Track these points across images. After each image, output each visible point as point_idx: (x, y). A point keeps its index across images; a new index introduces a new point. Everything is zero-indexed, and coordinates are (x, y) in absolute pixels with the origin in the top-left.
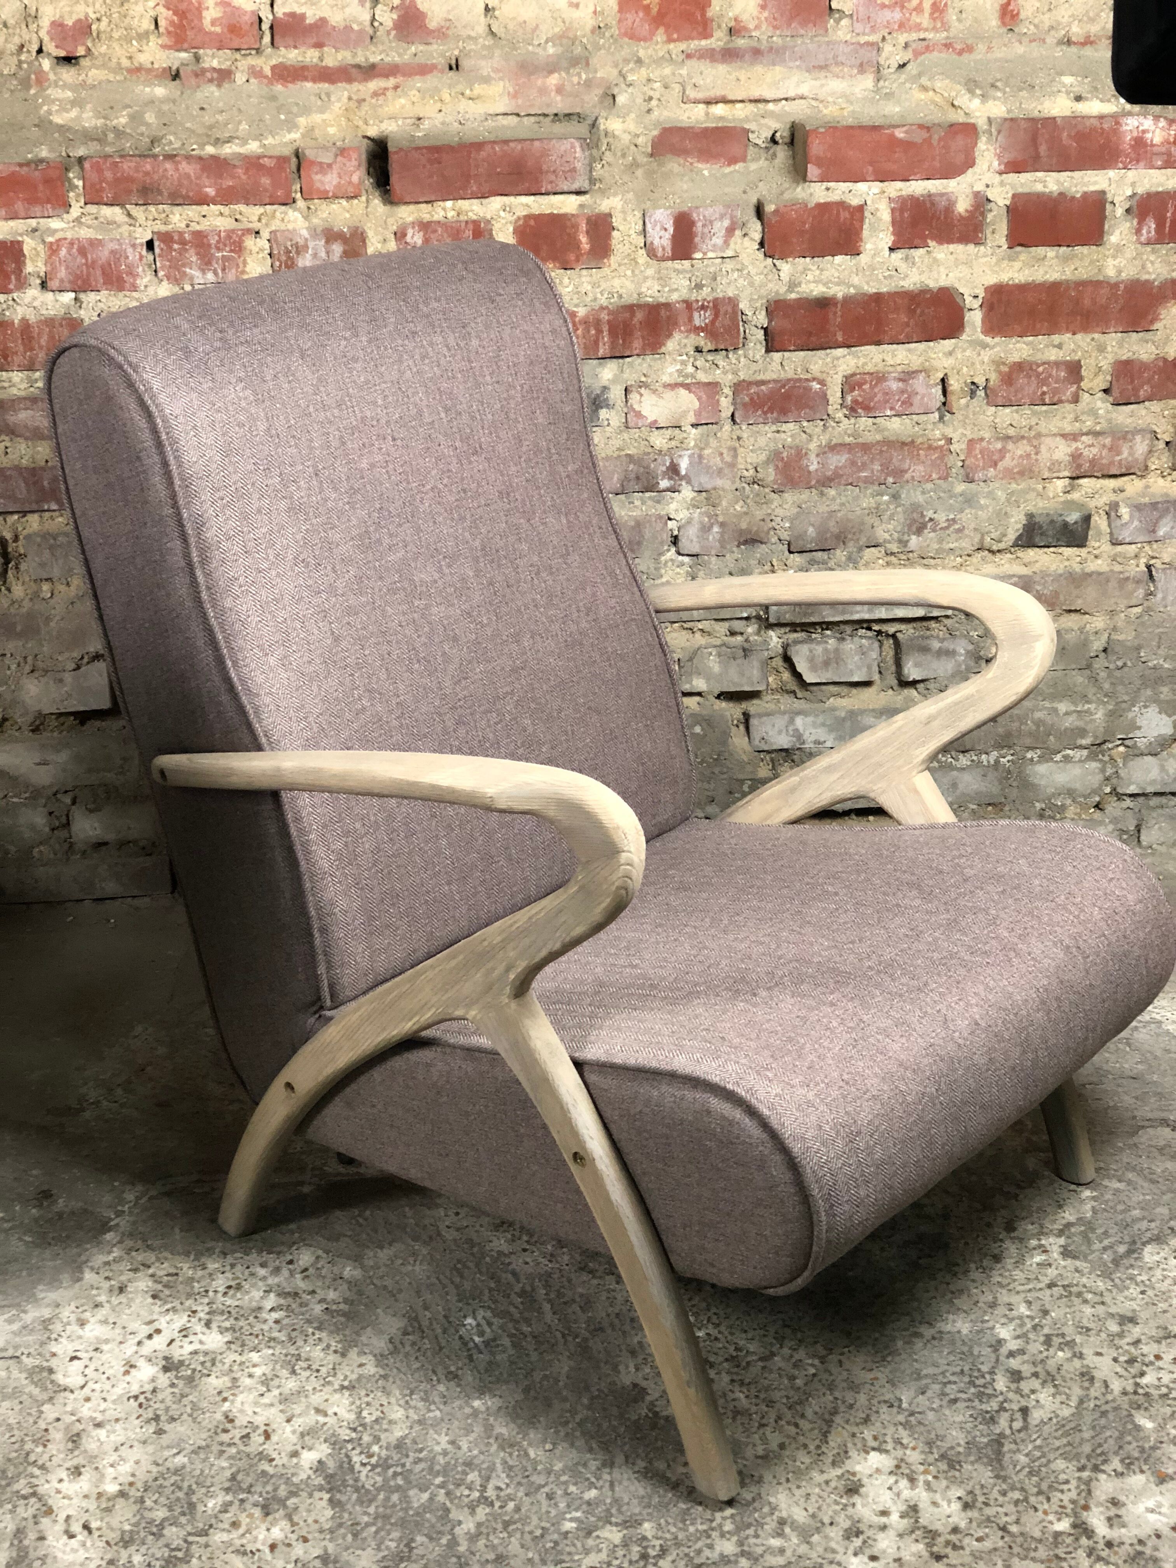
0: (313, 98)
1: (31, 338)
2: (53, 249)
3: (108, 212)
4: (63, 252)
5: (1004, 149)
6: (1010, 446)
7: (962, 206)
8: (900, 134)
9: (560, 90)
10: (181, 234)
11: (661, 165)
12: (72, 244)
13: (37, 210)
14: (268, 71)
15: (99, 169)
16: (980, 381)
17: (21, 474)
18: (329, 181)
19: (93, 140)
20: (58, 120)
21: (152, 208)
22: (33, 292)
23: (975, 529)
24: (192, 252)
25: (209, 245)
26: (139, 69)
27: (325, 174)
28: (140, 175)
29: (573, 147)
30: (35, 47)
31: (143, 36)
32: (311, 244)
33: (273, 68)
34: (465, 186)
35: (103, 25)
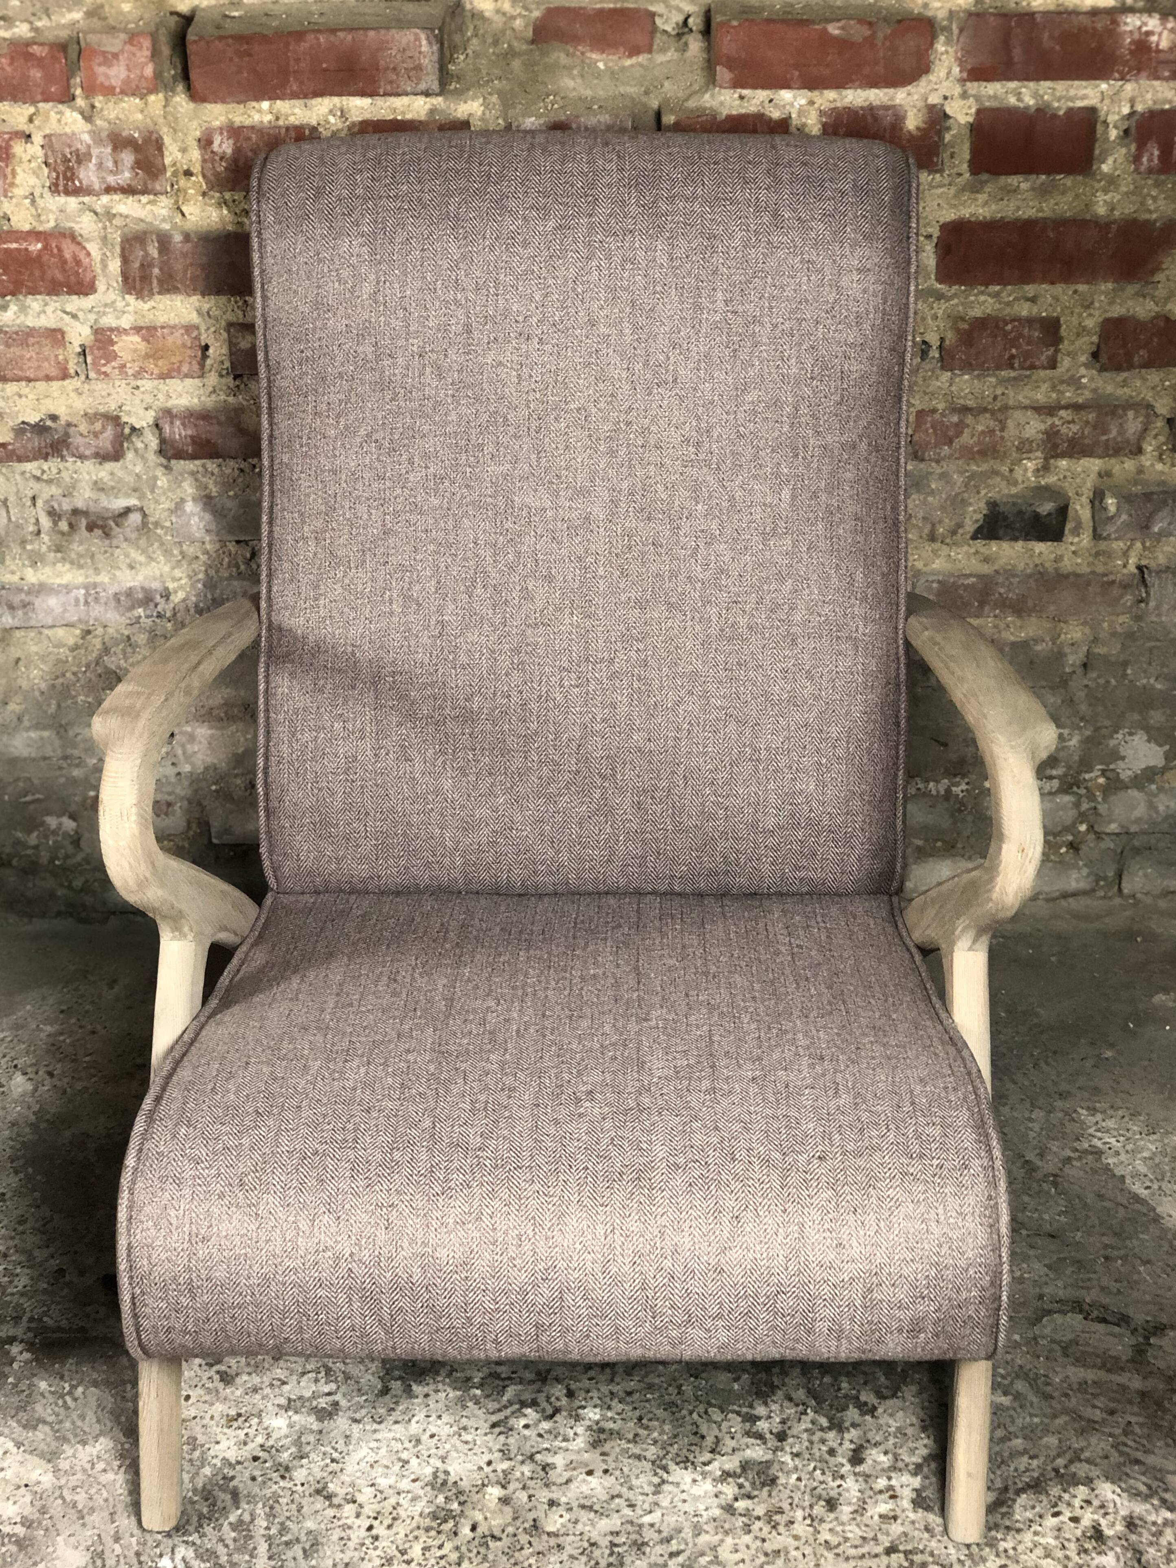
5: (967, 52)
6: (969, 420)
7: (912, 123)
8: (834, 30)
11: (544, 54)
16: (933, 339)
18: (116, 74)
23: (924, 518)
27: (110, 66)
29: (417, 38)
32: (95, 152)
34: (284, 84)
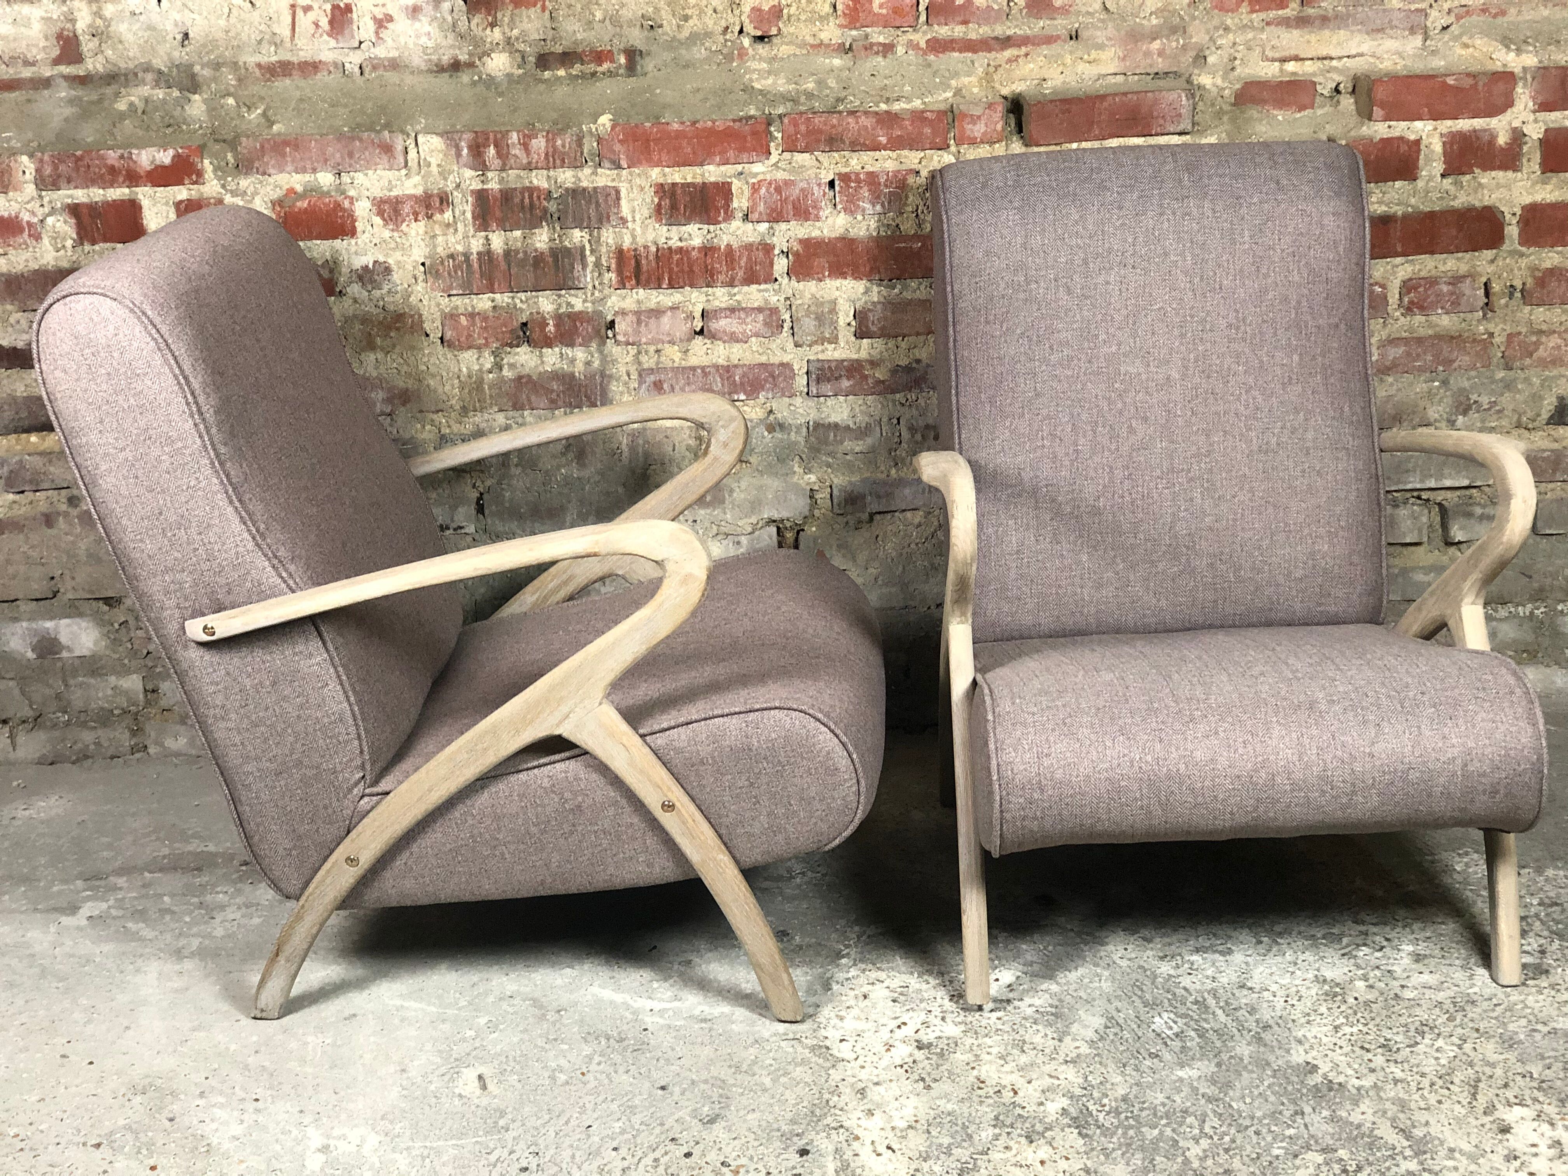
0: (960, 65)
1: (733, 261)
2: (755, 189)
3: (800, 158)
4: (763, 191)
5: (1537, 92)
6: (1544, 339)
7: (1502, 140)
8: (1450, 81)
9: (1161, 53)
10: (857, 174)
11: (1242, 112)
12: (770, 184)
13: (745, 157)
14: (923, 45)
15: (796, 125)
16: (1518, 284)
17: (718, 370)
18: (978, 130)
19: (790, 100)
20: (757, 86)
21: (835, 154)
23: (1514, 410)
24: (866, 188)
25: (880, 184)
26: (820, 45)
27: (975, 124)
28: (828, 128)
29: (1180, 97)
30: (738, 28)
31: (823, 19)
33: (928, 42)
34: (1089, 131)
35: (793, 10)
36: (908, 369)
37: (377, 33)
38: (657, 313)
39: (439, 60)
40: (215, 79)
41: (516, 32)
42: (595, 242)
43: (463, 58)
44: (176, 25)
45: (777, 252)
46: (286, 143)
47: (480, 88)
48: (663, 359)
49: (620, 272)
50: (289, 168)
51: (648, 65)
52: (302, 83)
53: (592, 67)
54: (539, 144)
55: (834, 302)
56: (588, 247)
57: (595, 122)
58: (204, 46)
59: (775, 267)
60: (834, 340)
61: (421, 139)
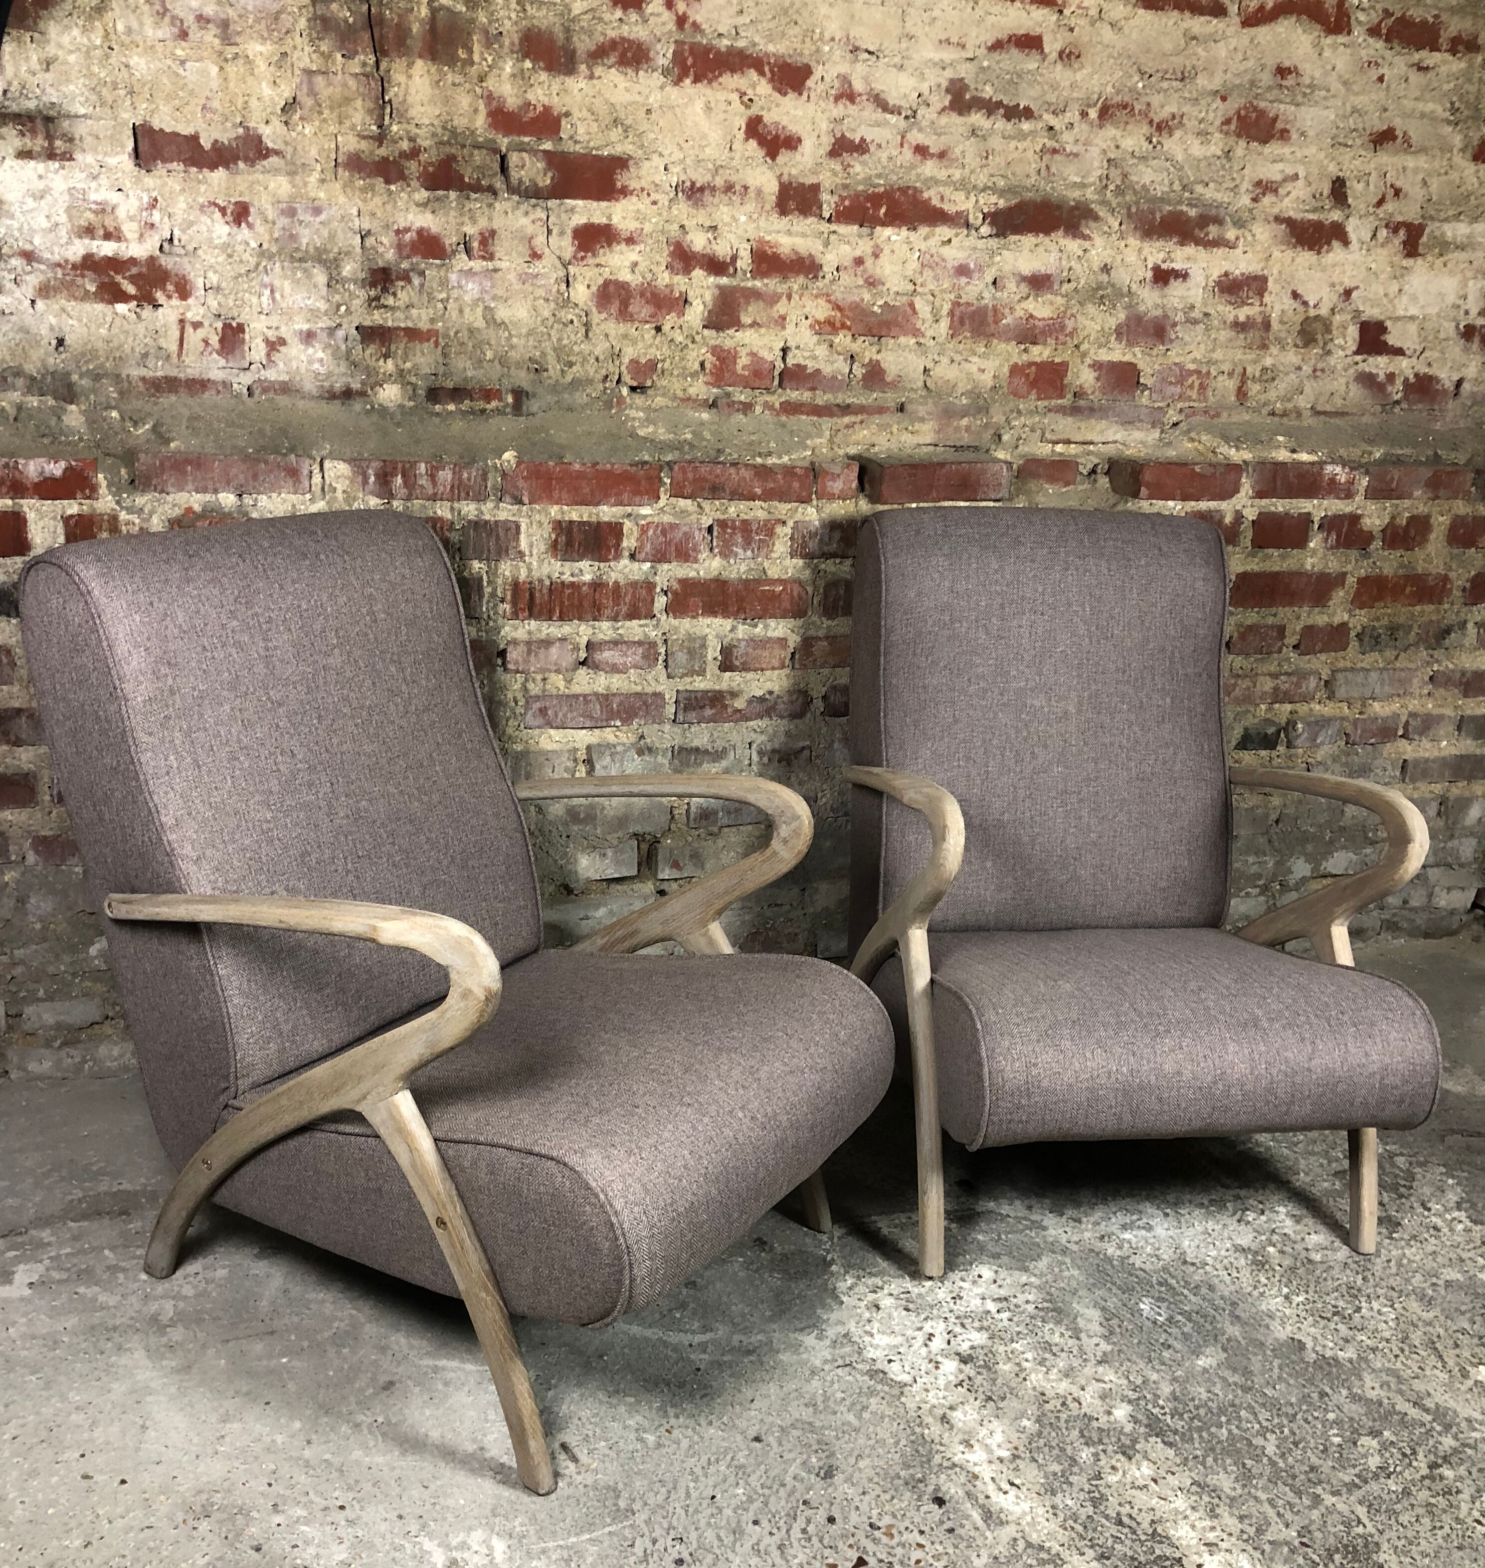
0: (810, 427)
1: (619, 597)
2: (644, 530)
3: (683, 503)
4: (651, 532)
5: (1256, 482)
6: (1240, 681)
7: (1228, 520)
8: (1197, 469)
9: (968, 429)
10: (734, 521)
11: (1023, 483)
12: (657, 526)
13: (637, 499)
14: (777, 405)
15: (683, 471)
17: (598, 698)
18: (837, 486)
19: (674, 449)
20: (641, 433)
21: (717, 502)
22: (625, 561)
24: (740, 535)
25: (752, 531)
26: (689, 399)
27: (835, 481)
28: (712, 477)
29: (1003, 469)
30: (617, 378)
31: (694, 375)
32: (821, 531)
33: (781, 404)
34: (929, 493)
35: (667, 365)
36: (762, 700)
37: (268, 355)
38: (547, 643)
39: (332, 386)
40: (94, 391)
41: (408, 365)
42: (492, 573)
43: (356, 386)
44: (52, 328)
45: (658, 590)
46: (188, 462)
47: (375, 418)
48: (548, 687)
49: (514, 603)
50: (190, 487)
51: (534, 406)
52: (190, 401)
53: (481, 404)
54: (446, 476)
55: (704, 638)
56: (485, 578)
57: (500, 458)
58: (83, 354)
59: (656, 605)
60: (702, 672)
61: (327, 464)
